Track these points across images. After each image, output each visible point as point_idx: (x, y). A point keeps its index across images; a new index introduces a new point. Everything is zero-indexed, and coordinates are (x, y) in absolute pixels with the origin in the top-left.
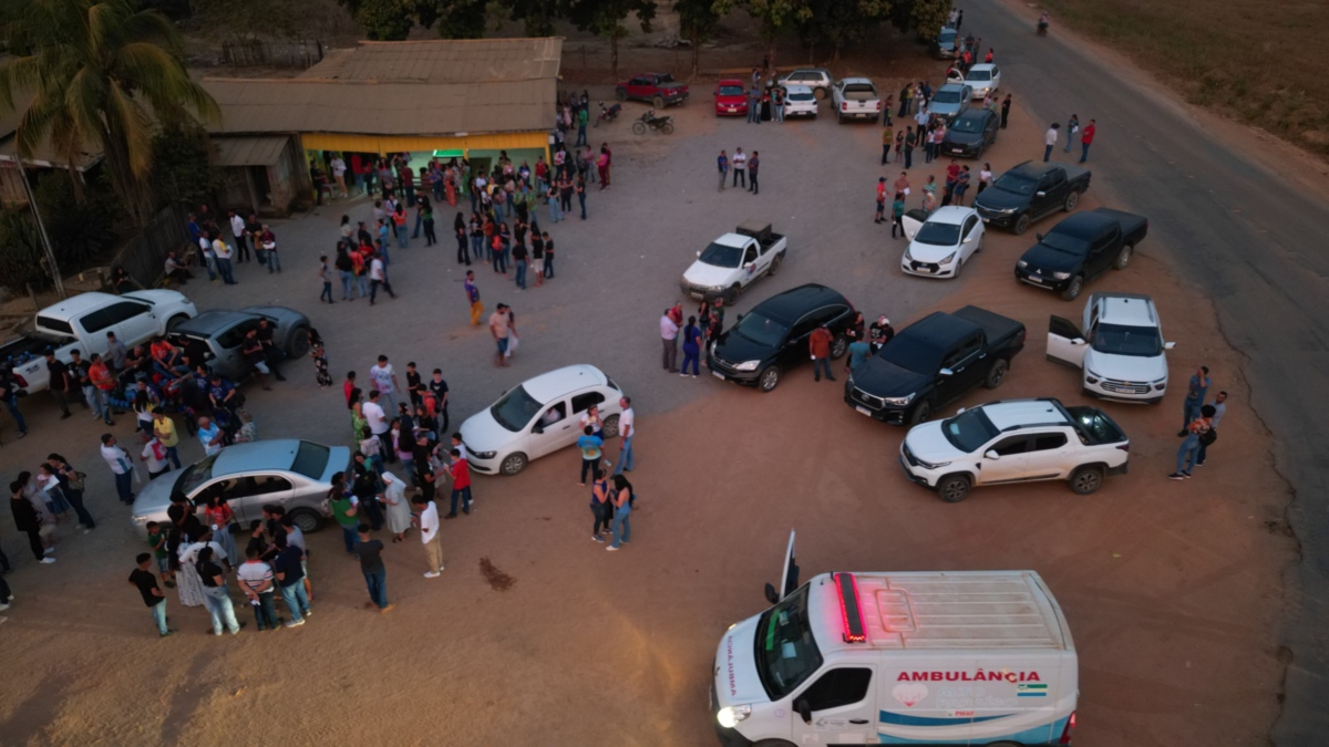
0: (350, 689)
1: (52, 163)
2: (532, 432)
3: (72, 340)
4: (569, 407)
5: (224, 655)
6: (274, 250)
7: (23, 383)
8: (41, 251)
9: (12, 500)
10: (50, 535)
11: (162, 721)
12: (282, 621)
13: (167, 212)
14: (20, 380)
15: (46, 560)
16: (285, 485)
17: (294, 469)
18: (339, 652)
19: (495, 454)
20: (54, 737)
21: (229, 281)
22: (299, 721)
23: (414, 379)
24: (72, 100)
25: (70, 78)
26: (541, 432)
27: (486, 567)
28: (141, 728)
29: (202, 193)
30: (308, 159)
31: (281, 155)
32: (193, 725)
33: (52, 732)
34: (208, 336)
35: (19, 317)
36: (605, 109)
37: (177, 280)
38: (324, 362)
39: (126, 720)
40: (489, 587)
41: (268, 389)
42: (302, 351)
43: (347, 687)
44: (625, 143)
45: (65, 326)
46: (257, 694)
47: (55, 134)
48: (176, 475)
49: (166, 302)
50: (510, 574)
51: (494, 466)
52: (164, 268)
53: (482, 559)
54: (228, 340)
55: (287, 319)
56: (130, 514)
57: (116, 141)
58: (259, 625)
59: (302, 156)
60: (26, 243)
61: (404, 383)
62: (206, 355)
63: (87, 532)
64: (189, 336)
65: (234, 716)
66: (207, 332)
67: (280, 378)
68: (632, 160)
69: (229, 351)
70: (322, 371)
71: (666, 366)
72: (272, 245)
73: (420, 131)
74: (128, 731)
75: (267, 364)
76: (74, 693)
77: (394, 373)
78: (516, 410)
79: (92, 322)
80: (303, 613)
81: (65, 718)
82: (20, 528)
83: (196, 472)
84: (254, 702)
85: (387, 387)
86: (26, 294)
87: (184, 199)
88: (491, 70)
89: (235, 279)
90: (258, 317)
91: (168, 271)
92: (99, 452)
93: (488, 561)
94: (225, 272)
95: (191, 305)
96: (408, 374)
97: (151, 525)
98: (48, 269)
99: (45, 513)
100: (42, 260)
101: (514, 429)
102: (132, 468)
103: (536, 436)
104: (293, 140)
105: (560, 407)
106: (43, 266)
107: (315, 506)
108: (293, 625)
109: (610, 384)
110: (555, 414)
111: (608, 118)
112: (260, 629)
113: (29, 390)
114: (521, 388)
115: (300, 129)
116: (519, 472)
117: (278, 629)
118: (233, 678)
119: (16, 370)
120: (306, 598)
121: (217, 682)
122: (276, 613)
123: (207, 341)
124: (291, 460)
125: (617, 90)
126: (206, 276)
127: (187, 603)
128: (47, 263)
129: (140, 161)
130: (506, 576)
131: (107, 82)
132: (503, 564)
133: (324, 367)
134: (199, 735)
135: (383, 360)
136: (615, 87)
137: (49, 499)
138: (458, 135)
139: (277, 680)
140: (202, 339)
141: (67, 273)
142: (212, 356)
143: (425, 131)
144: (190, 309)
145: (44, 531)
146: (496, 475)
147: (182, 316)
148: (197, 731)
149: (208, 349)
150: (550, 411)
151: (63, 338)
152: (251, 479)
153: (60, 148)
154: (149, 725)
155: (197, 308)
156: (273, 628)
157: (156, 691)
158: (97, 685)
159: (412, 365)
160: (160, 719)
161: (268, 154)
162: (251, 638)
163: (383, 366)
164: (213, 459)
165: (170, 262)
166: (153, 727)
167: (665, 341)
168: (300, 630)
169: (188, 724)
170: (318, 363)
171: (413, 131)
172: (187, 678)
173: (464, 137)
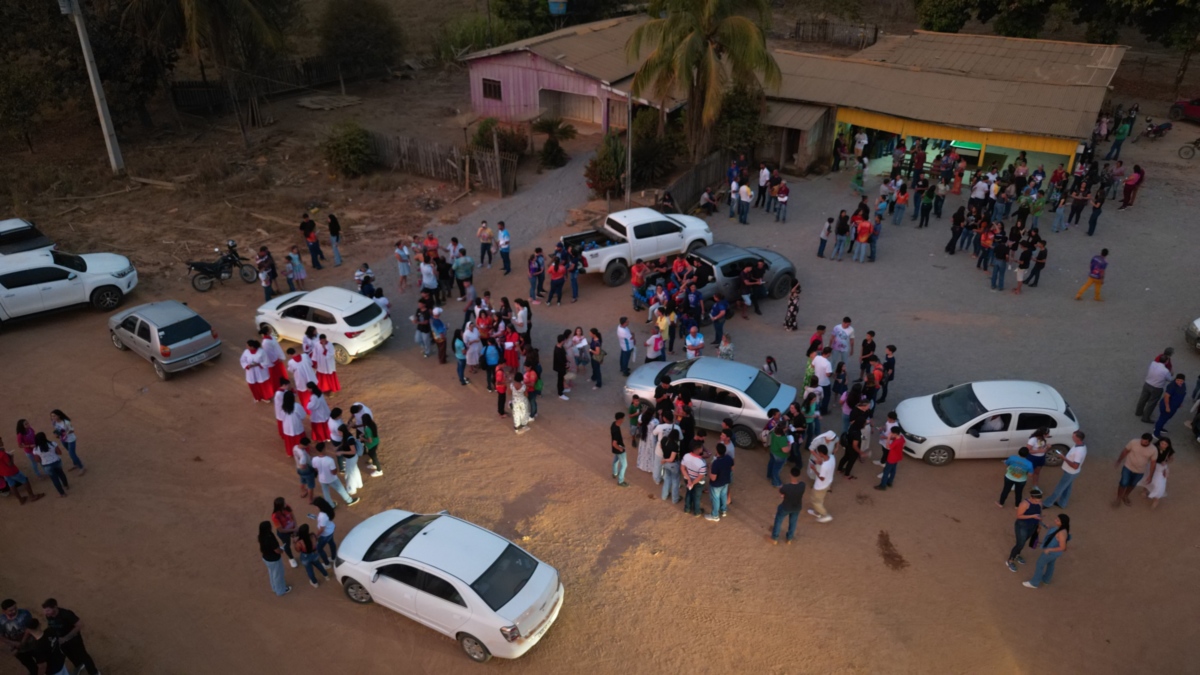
0: (738, 593)
1: (650, 102)
2: (968, 432)
3: (624, 241)
4: (1014, 421)
5: (655, 519)
6: (785, 203)
7: (585, 264)
8: (623, 168)
9: (556, 348)
10: (570, 381)
11: (601, 549)
12: (703, 512)
13: (716, 155)
14: (584, 261)
15: (564, 397)
16: (737, 403)
17: (748, 392)
18: (738, 558)
19: (923, 440)
20: (533, 527)
21: (743, 221)
22: (693, 599)
23: (868, 347)
24: (679, 56)
25: (682, 39)
26: (977, 436)
27: (884, 541)
28: (586, 548)
29: (745, 144)
30: (837, 130)
31: (816, 124)
32: (620, 563)
33: (533, 523)
34: (715, 263)
35: (596, 214)
36: (1151, 126)
37: (707, 212)
38: (796, 309)
39: (578, 537)
40: (882, 560)
41: (745, 318)
42: (782, 293)
43: (736, 590)
44: (1165, 165)
45: (622, 229)
46: (669, 561)
47: (658, 81)
48: (662, 365)
49: (694, 227)
50: (905, 557)
51: (920, 451)
52: (699, 199)
53: (882, 532)
54: (731, 270)
55: (778, 265)
56: (624, 384)
57: (698, 94)
58: (686, 507)
59: (833, 126)
60: (616, 160)
61: (859, 349)
62: (710, 278)
63: (595, 388)
64: (702, 260)
65: (648, 571)
66: (716, 259)
67: (758, 312)
68: (1167, 184)
69: (728, 279)
70: (793, 316)
71: (1139, 412)
72: (785, 199)
73: (945, 121)
74: (577, 546)
75: (751, 298)
76: (554, 502)
77: (853, 337)
78: (957, 406)
79: (643, 231)
80: (721, 513)
81: (542, 517)
82: (555, 369)
83: (676, 368)
84: (665, 567)
85: (842, 346)
86: (605, 197)
87: (731, 147)
88: (1037, 70)
89: (747, 221)
90: (759, 258)
91: (702, 202)
92: (616, 330)
93: (887, 536)
94: (742, 212)
95: (711, 234)
96: (865, 342)
97: (636, 397)
98: (624, 183)
99: (572, 363)
100: (622, 176)
101: (951, 423)
102: (632, 350)
103: (970, 437)
104: (829, 111)
105: (1006, 419)
106: (622, 180)
107: (756, 429)
108: (710, 519)
109: (1068, 413)
110: (998, 424)
111: (1152, 136)
112: (685, 511)
113: (588, 270)
114: (970, 385)
115: (838, 103)
116: (941, 465)
117: (698, 516)
118: (656, 541)
119: (585, 254)
120: (727, 502)
121: (645, 539)
122: (700, 504)
123: (714, 267)
124: (747, 384)
125: (1172, 108)
126: (728, 213)
127: (641, 467)
128: (625, 179)
129: (710, 112)
130: (900, 557)
131: (706, 45)
132: (901, 544)
133: (795, 313)
134: (622, 573)
135: (847, 321)
136: (1171, 104)
137: (577, 354)
138: (981, 129)
139: (686, 557)
140: (710, 264)
141: (635, 188)
142: (714, 280)
143: (951, 122)
144: (708, 237)
145: (569, 376)
146: (918, 460)
147: (702, 241)
148: (621, 570)
149: (712, 273)
150: (994, 417)
151: (619, 237)
152: (714, 389)
153: (659, 91)
154: (591, 549)
155: (714, 238)
156: (695, 514)
157: (603, 525)
158: (568, 502)
159: (872, 334)
160: (600, 548)
161: (806, 121)
162: (677, 515)
163: (846, 327)
164: (691, 363)
165: (705, 195)
166: (594, 551)
167: (1147, 386)
168: (715, 525)
169: (616, 561)
170: (792, 308)
171: (939, 120)
172: (626, 525)
173: (988, 133)
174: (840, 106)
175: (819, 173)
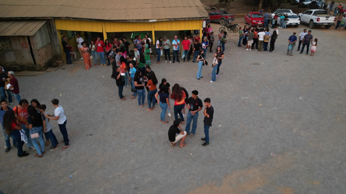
104: (48, 23)
138: (150, 21)
143: (131, 19)
171: (123, 18)
173: (153, 22)
174: (55, 19)
175: (56, 66)
